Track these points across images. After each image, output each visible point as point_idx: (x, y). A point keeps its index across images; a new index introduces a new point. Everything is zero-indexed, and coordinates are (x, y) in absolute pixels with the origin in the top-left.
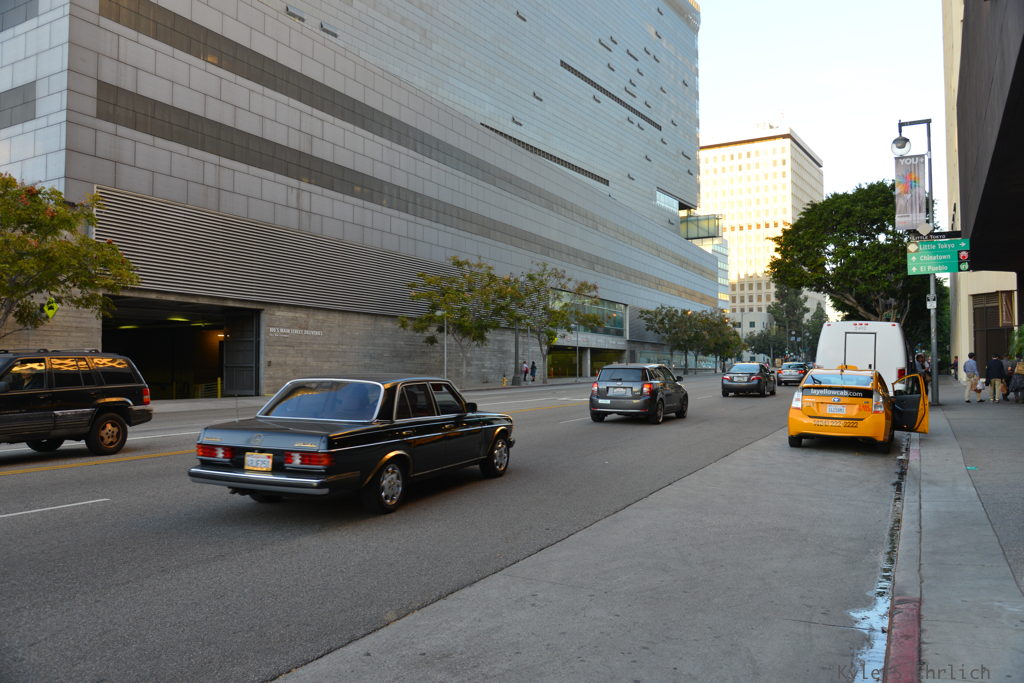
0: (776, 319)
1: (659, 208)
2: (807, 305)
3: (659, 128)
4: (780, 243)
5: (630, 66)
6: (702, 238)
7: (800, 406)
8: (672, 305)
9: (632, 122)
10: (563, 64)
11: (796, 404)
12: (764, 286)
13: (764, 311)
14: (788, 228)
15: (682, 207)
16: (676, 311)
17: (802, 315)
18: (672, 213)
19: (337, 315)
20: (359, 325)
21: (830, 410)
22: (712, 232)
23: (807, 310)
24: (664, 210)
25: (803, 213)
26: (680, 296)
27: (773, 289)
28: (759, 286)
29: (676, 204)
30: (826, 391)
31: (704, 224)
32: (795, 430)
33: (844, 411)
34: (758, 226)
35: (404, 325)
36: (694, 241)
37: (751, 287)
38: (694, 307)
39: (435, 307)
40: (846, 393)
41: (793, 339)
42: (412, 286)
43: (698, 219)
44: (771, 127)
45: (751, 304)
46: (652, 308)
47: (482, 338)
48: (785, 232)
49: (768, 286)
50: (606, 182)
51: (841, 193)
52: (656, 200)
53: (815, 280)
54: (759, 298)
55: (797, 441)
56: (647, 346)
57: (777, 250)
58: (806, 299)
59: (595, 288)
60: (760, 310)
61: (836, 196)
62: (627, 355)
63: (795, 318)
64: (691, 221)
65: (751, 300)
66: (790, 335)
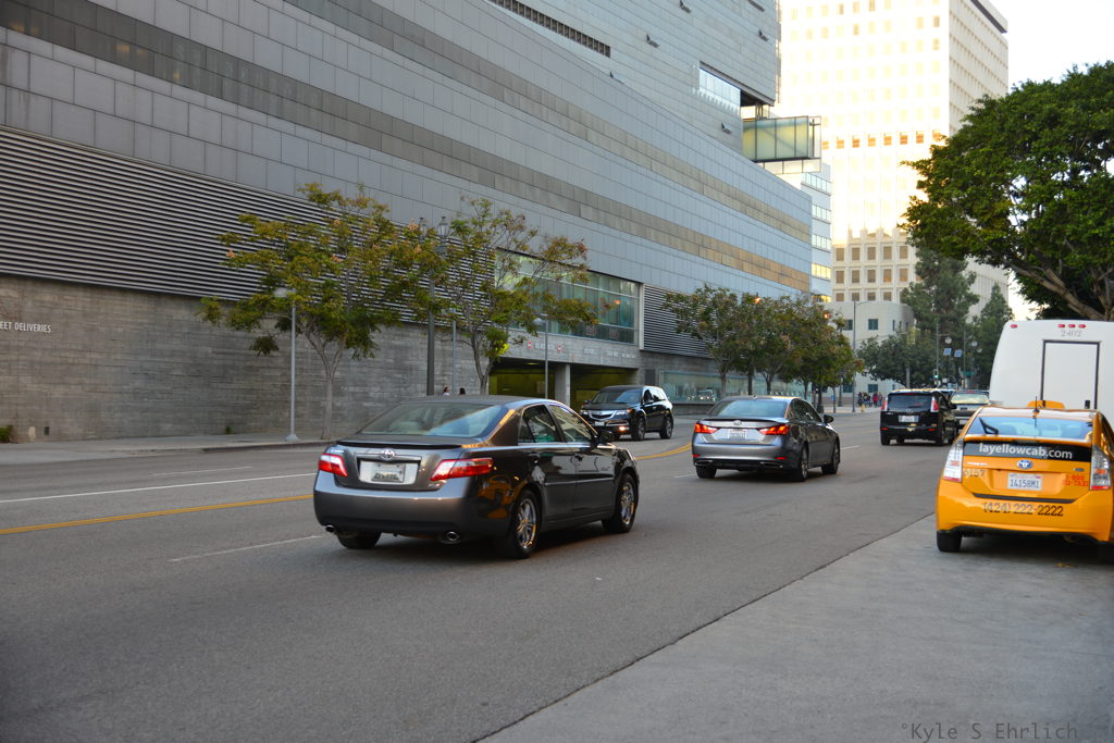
0: (918, 316)
1: (704, 101)
2: (974, 289)
4: (926, 172)
6: (783, 160)
7: (958, 475)
8: (725, 285)
11: (951, 471)
12: (895, 253)
13: (896, 299)
14: (942, 144)
15: (747, 100)
16: (733, 297)
17: (965, 308)
18: (728, 112)
19: (80, 294)
20: (124, 314)
21: (1013, 483)
22: (802, 149)
23: (974, 299)
24: (713, 105)
25: (970, 118)
27: (913, 258)
28: (887, 252)
29: (735, 94)
30: (1006, 449)
31: (787, 134)
32: (948, 520)
33: (1038, 486)
34: (888, 140)
35: (212, 316)
36: (769, 166)
37: (871, 253)
38: (767, 290)
39: (273, 282)
40: (1042, 452)
41: (947, 352)
42: (229, 240)
43: (775, 124)
45: (871, 285)
46: (688, 289)
47: (363, 342)
48: (937, 152)
49: (903, 253)
50: (605, 50)
51: (1039, 80)
52: (697, 89)
53: (990, 243)
54: (887, 276)
55: (953, 541)
56: (676, 361)
57: (921, 185)
58: (973, 278)
59: (582, 249)
60: (888, 297)
61: (1030, 86)
62: (639, 376)
63: (952, 313)
64: (763, 128)
65: (871, 279)
66: (943, 344)
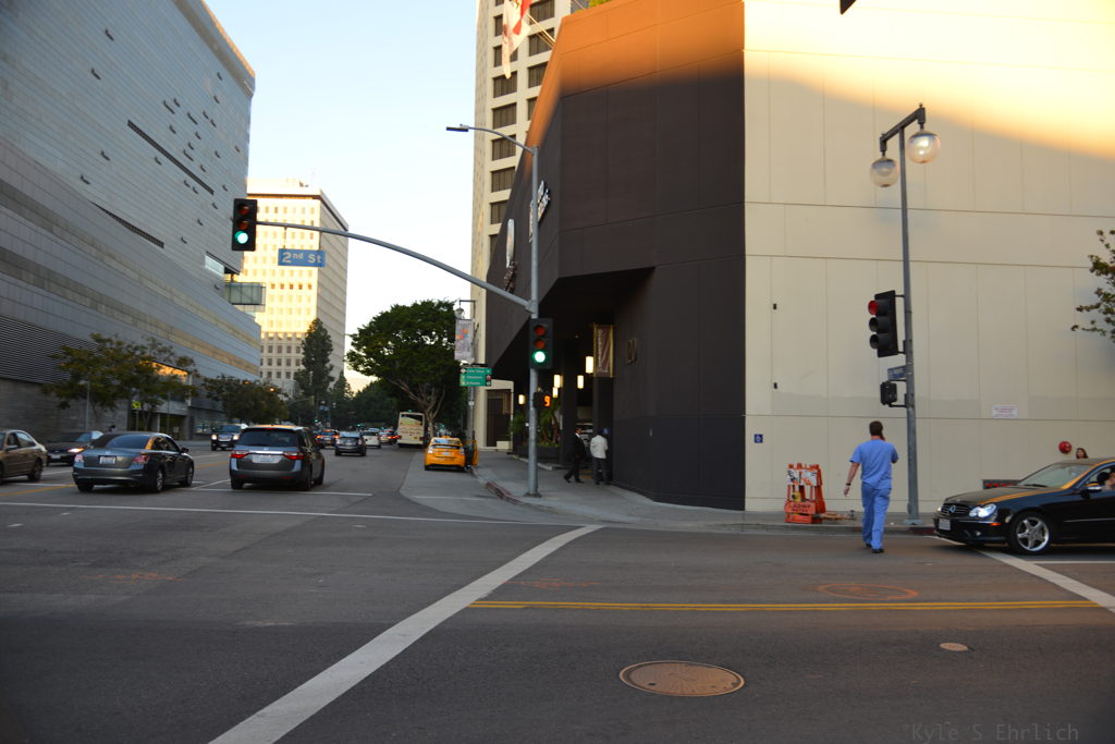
0: (302, 387)
1: (207, 272)
2: (332, 374)
3: (212, 192)
5: (190, 128)
6: (245, 304)
8: (232, 375)
9: (187, 185)
10: (131, 124)
11: (430, 452)
12: (294, 350)
13: (291, 376)
14: (363, 328)
15: (227, 271)
17: (327, 384)
18: (217, 277)
22: (255, 299)
23: (332, 379)
24: (211, 274)
26: (231, 364)
27: (301, 356)
29: (222, 269)
31: (248, 292)
32: (428, 463)
33: (448, 454)
36: (240, 308)
37: (280, 349)
38: (251, 378)
41: (321, 408)
43: (241, 285)
44: (301, 185)
45: (279, 368)
46: (213, 375)
48: (361, 331)
49: (298, 352)
50: (161, 244)
51: (401, 304)
52: (205, 264)
54: (288, 364)
55: (429, 467)
57: (353, 344)
58: (332, 367)
60: (288, 374)
61: (397, 309)
62: (187, 420)
63: (321, 387)
64: (236, 287)
65: (279, 364)
66: (320, 404)
